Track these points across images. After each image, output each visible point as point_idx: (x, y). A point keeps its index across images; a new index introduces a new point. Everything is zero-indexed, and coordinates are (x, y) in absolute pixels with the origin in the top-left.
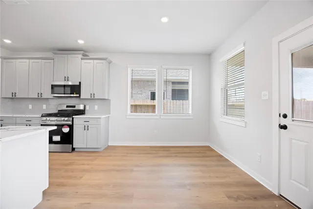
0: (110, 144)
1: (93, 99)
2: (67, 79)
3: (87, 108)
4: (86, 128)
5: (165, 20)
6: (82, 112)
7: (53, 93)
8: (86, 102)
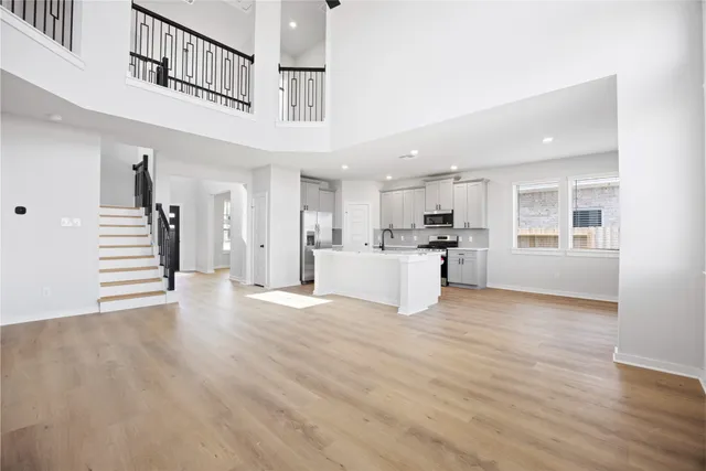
0: (488, 286)
1: (467, 228)
2: (439, 207)
3: (460, 239)
4: (461, 262)
5: (548, 140)
6: (454, 244)
7: (425, 223)
8: (458, 233)
